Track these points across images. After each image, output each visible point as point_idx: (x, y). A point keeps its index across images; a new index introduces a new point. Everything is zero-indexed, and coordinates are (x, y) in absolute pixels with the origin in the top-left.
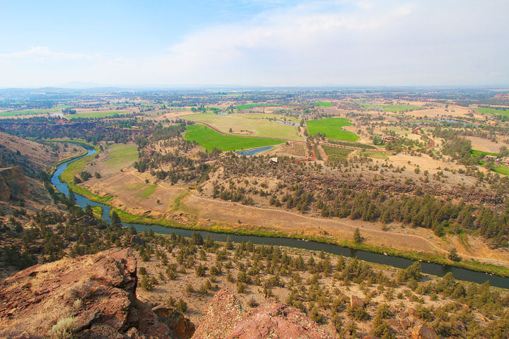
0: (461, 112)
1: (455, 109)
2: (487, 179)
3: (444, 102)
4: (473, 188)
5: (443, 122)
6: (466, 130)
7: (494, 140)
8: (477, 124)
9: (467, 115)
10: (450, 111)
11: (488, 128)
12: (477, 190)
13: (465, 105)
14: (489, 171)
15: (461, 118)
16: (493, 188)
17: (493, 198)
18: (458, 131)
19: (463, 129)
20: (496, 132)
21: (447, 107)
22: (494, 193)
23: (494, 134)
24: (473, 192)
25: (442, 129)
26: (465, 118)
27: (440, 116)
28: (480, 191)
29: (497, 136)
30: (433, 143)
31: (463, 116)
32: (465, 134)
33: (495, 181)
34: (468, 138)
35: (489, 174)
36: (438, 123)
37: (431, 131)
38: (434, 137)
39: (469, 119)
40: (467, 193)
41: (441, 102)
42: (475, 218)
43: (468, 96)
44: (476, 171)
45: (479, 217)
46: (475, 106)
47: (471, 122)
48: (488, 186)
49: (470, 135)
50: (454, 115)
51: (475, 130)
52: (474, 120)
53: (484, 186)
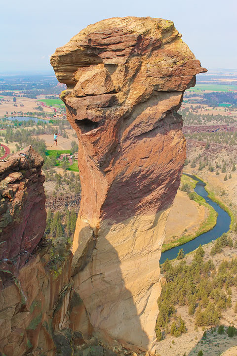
0: (30, 106)
1: (24, 103)
2: (65, 181)
3: (10, 94)
4: (55, 194)
5: (13, 122)
6: (38, 128)
7: (65, 136)
8: (47, 119)
9: (37, 109)
10: (19, 105)
11: (57, 123)
12: (58, 195)
13: (33, 96)
14: (65, 171)
15: (31, 114)
16: (70, 188)
17: (73, 199)
18: (30, 131)
19: (35, 127)
20: (65, 126)
21: (15, 100)
22: (73, 194)
23: (64, 129)
24: (56, 197)
25: (15, 131)
26: (35, 113)
27: (10, 113)
28: (62, 195)
29: (66, 130)
30: (8, 150)
31: (33, 111)
32: (38, 134)
33: (72, 180)
34: (41, 137)
35: (66, 174)
36: (9, 123)
37: (3, 135)
38: (7, 142)
39: (39, 115)
40: (52, 201)
41: (7, 94)
42: (65, 226)
43: (34, 84)
44: (54, 174)
45: (68, 223)
46: (42, 97)
47: (42, 117)
48: (67, 187)
49: (44, 133)
50: (25, 110)
51: (46, 127)
52: (44, 115)
53: (64, 189)
